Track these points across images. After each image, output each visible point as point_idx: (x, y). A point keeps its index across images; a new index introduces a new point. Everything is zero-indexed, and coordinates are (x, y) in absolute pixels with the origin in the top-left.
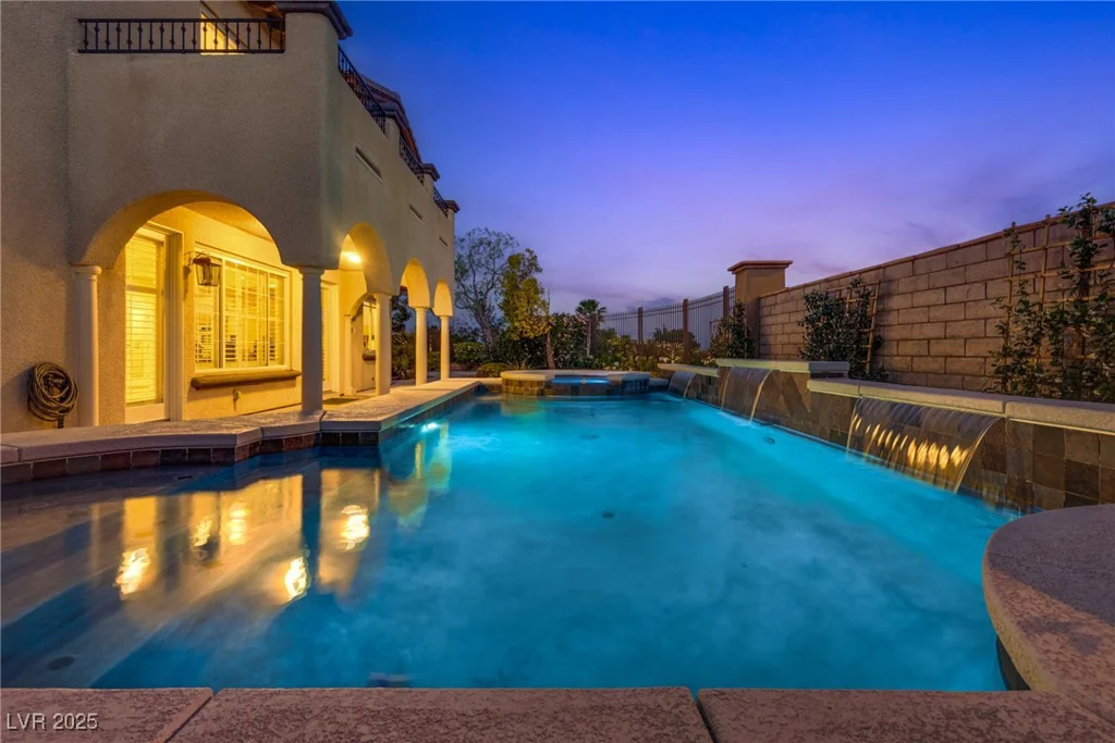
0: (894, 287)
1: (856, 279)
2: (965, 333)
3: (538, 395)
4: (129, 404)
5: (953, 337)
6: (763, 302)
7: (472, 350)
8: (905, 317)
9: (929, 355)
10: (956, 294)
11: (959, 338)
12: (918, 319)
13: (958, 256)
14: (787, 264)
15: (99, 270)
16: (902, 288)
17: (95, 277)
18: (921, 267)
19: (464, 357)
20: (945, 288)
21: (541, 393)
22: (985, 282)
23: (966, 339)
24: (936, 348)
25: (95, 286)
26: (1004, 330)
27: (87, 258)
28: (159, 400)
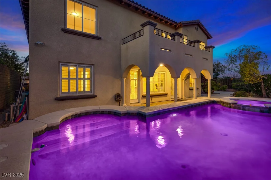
4: (131, 100)
15: (125, 78)
17: (125, 80)
25: (125, 81)
27: (123, 77)
28: (137, 99)
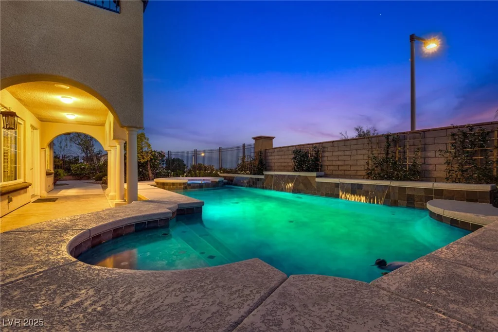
0: (326, 149)
1: (314, 146)
2: (351, 164)
3: (184, 189)
5: (347, 165)
6: (268, 151)
7: (84, 168)
8: (329, 159)
9: (339, 170)
10: (347, 153)
11: (349, 165)
12: (334, 159)
13: (348, 143)
14: (273, 138)
16: (329, 150)
18: (335, 144)
19: (78, 172)
20: (344, 151)
21: (185, 188)
22: (357, 150)
23: (351, 166)
24: (340, 168)
26: (368, 164)
